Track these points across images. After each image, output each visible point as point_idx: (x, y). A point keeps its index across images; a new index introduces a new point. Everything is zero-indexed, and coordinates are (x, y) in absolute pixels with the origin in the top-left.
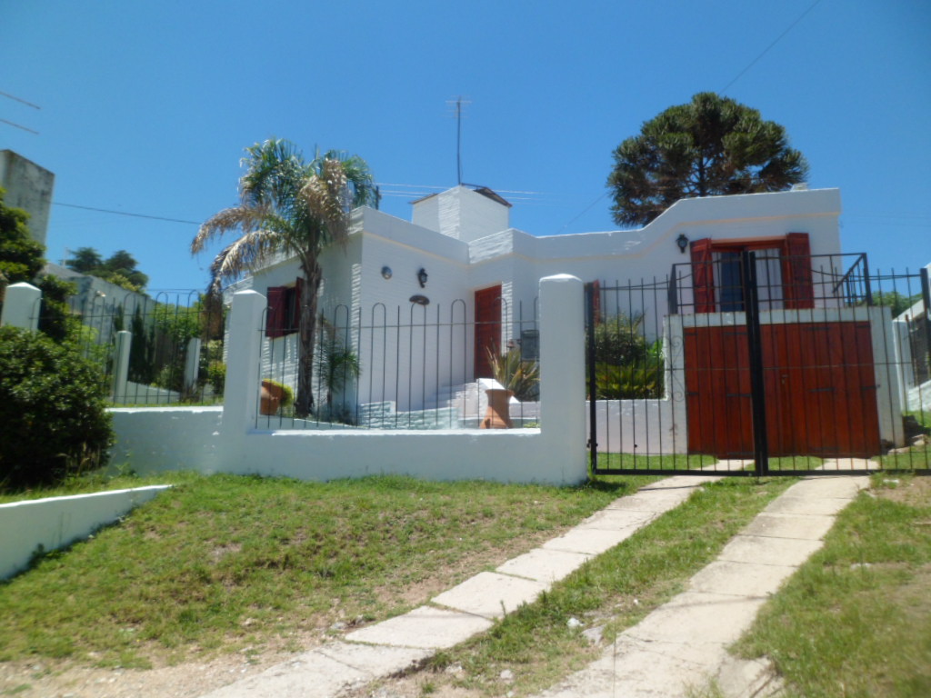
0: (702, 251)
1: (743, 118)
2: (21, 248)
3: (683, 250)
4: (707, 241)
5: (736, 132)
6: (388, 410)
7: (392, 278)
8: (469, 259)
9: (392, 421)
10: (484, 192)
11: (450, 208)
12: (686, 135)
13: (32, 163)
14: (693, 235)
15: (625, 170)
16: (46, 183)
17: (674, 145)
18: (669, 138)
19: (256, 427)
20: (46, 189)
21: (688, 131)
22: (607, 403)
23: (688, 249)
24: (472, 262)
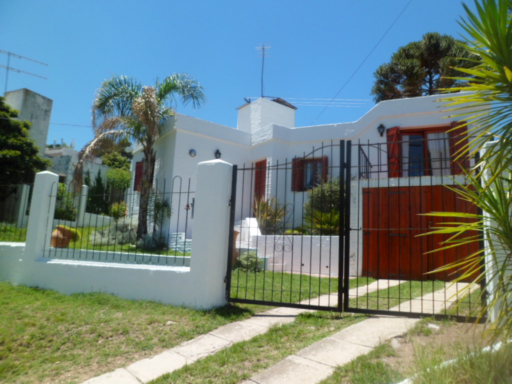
0: (394, 135)
1: (454, 47)
2: (19, 142)
3: (382, 135)
4: (397, 128)
5: (449, 56)
6: (180, 238)
7: (196, 156)
8: (251, 143)
9: (182, 245)
10: (278, 101)
11: (256, 111)
12: (415, 60)
13: (39, 95)
14: (388, 125)
15: (382, 83)
16: (48, 106)
17: (407, 67)
18: (404, 62)
19: (43, 256)
20: (48, 109)
21: (417, 58)
22: (311, 238)
23: (385, 134)
24: (253, 145)
